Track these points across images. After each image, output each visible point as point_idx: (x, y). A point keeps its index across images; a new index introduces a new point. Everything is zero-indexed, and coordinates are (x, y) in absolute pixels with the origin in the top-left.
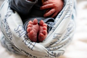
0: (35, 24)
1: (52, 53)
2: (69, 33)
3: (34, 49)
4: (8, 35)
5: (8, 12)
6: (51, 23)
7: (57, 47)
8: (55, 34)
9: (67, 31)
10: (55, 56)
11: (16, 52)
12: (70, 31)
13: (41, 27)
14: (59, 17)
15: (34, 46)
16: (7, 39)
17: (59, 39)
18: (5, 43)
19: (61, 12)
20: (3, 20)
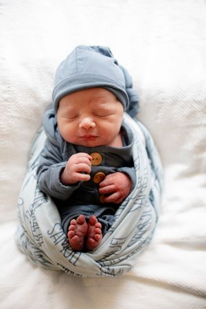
0: (81, 223)
1: (108, 269)
2: (140, 233)
4: (36, 238)
5: (36, 197)
6: (108, 216)
7: (116, 260)
8: (113, 238)
9: (137, 229)
10: (114, 275)
11: (47, 264)
12: (143, 230)
13: (93, 228)
14: (123, 209)
15: (78, 259)
16: (30, 240)
17: (120, 247)
18: (26, 247)
19: (127, 199)
20: (28, 211)
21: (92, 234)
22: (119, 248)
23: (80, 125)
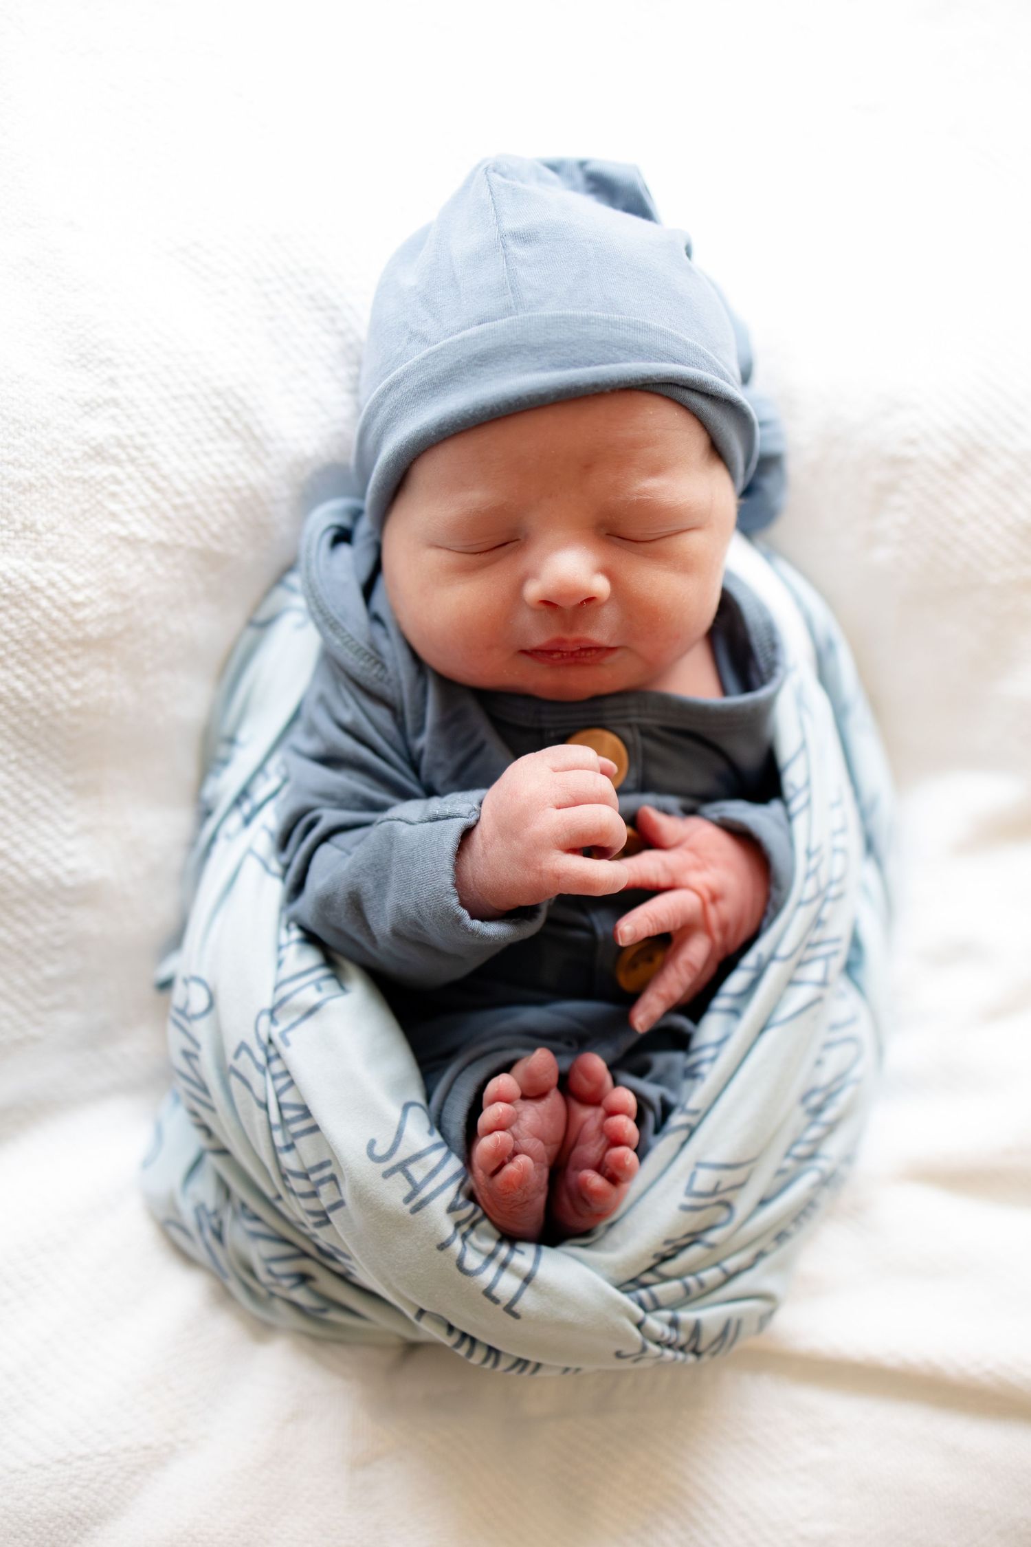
0: (532, 1094)
1: (674, 1324)
2: (814, 1132)
3: (528, 1303)
4: (300, 1185)
5: (287, 972)
7: (710, 1275)
8: (699, 1165)
9: (799, 1117)
10: (696, 1352)
11: (334, 1316)
12: (828, 1115)
13: (589, 1117)
14: (736, 1013)
15: (528, 1279)
17: (728, 1205)
18: (219, 1235)
19: (750, 960)
20: (243, 1047)
21: (591, 1150)
22: (723, 1215)
23: (533, 591)
